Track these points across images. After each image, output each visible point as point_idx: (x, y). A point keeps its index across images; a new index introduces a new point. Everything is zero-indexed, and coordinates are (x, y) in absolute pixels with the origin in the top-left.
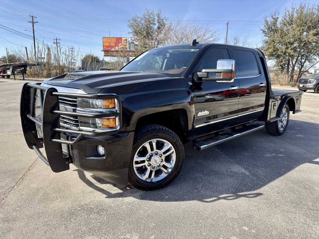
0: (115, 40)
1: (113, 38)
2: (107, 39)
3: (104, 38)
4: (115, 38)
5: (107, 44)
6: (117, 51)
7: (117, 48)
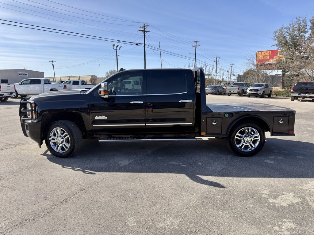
0: (270, 53)
1: (268, 51)
2: (261, 53)
3: (258, 52)
4: (270, 51)
5: (260, 58)
6: (271, 64)
7: (271, 61)
